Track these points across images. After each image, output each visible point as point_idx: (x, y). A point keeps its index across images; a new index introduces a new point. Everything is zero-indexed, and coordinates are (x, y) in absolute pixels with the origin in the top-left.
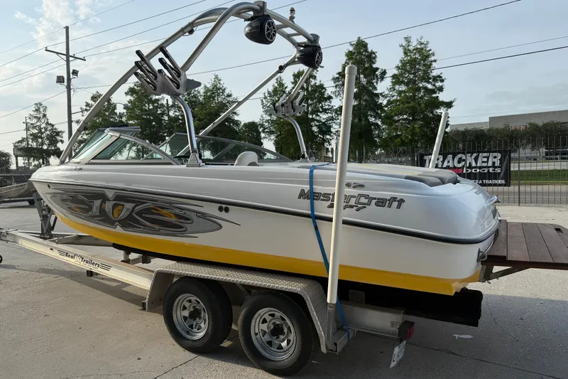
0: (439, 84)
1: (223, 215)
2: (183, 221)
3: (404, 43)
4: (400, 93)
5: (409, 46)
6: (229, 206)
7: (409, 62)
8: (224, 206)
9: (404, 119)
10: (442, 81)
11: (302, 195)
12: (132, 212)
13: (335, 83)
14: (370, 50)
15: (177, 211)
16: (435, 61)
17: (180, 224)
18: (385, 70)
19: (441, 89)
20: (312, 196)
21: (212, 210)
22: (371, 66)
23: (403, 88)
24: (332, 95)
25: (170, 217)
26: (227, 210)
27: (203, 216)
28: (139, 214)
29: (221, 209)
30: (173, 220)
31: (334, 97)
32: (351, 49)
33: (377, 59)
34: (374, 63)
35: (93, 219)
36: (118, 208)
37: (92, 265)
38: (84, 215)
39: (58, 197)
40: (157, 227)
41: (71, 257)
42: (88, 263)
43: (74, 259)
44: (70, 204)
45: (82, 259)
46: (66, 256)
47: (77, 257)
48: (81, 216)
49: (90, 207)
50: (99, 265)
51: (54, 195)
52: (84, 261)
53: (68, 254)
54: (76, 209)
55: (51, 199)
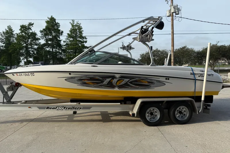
0: (85, 40)
1: (167, 81)
2: (150, 84)
3: (72, 22)
4: (70, 41)
5: (73, 23)
6: (169, 78)
7: (73, 29)
8: (167, 78)
9: (72, 52)
10: (86, 39)
11: (191, 74)
12: (128, 82)
13: (41, 33)
14: (57, 22)
15: (149, 81)
16: (83, 31)
17: (149, 85)
18: (63, 31)
19: (86, 42)
20: (194, 74)
21: (163, 79)
22: (57, 28)
23: (72, 39)
24: (40, 38)
25: (146, 83)
26: (168, 79)
27: (159, 81)
28: (131, 83)
29: (166, 79)
30: (147, 84)
31: (41, 39)
32: (48, 20)
33: (60, 26)
34: (59, 28)
35: (101, 86)
36: (120, 81)
37: (74, 109)
38: (95, 85)
39: (76, 79)
40: (138, 87)
41: (53, 109)
42: (70, 109)
43: (56, 109)
44: (86, 81)
45: (65, 108)
46: (47, 109)
47: (59, 108)
48: (91, 86)
49: (102, 82)
50: (81, 108)
51: (72, 78)
52: (66, 109)
53: (49, 107)
54: (89, 83)
55: (65, 80)
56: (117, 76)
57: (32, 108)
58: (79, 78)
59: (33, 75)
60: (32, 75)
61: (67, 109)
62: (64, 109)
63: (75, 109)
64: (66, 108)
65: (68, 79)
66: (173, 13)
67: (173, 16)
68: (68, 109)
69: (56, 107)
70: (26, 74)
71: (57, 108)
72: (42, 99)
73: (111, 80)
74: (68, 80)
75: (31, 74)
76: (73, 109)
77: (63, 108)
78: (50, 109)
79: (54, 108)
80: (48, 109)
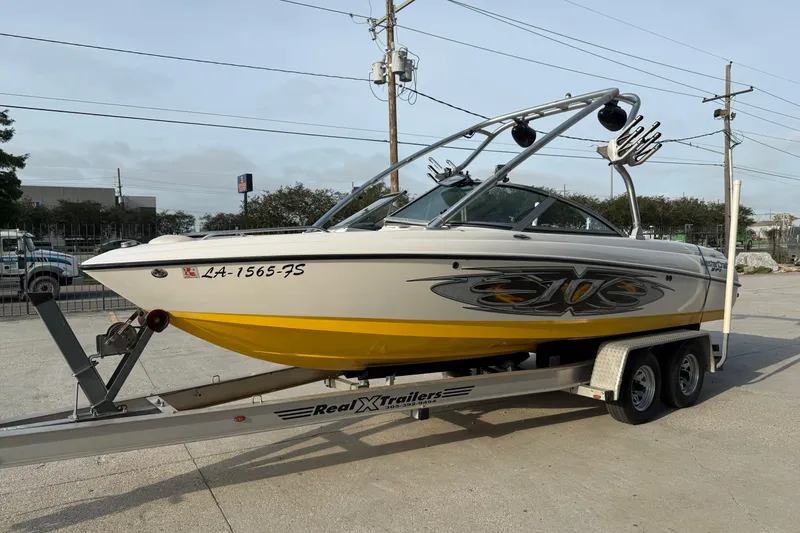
1: (668, 283)
2: (639, 293)
6: (672, 275)
8: (669, 275)
11: (701, 263)
12: (598, 289)
15: (639, 284)
17: (636, 297)
20: (705, 264)
25: (632, 290)
26: (671, 279)
27: (656, 286)
28: (604, 292)
29: (667, 278)
30: (633, 293)
35: (531, 309)
36: (583, 288)
37: (417, 401)
38: (516, 304)
39: (471, 283)
40: (614, 304)
41: (340, 409)
42: (403, 401)
43: (352, 408)
44: (498, 292)
45: (384, 399)
46: (316, 413)
47: (366, 402)
48: (504, 309)
49: (541, 291)
50: (438, 395)
51: (459, 280)
52: (390, 403)
53: (325, 406)
54: (504, 299)
55: (433, 288)
56: (580, 270)
57: (250, 421)
58: (480, 279)
59: (295, 271)
60: (289, 272)
61: (394, 402)
62: (383, 403)
63: (420, 399)
64: (388, 400)
65: (442, 287)
66: (394, 73)
67: (395, 84)
68: (398, 401)
69: (355, 402)
70: (257, 266)
71: (358, 404)
72: (216, 380)
73: (563, 285)
74: (440, 289)
75: (289, 269)
76: (414, 400)
77: (380, 401)
78: (328, 411)
79: (347, 406)
80: (322, 412)
